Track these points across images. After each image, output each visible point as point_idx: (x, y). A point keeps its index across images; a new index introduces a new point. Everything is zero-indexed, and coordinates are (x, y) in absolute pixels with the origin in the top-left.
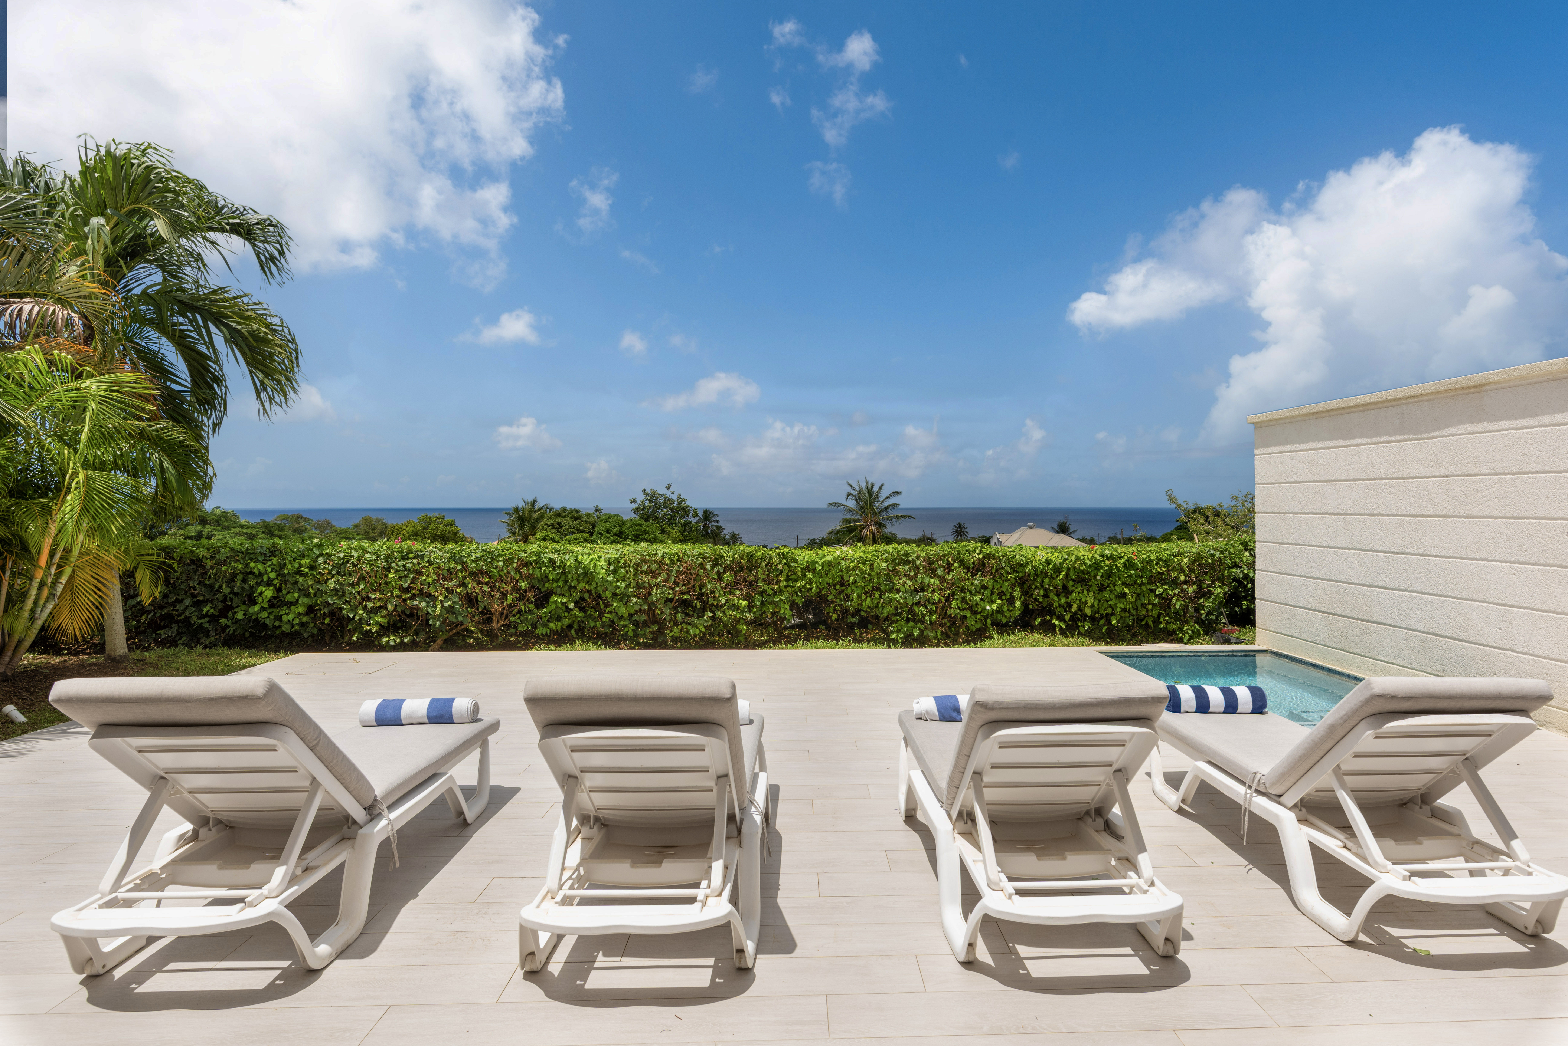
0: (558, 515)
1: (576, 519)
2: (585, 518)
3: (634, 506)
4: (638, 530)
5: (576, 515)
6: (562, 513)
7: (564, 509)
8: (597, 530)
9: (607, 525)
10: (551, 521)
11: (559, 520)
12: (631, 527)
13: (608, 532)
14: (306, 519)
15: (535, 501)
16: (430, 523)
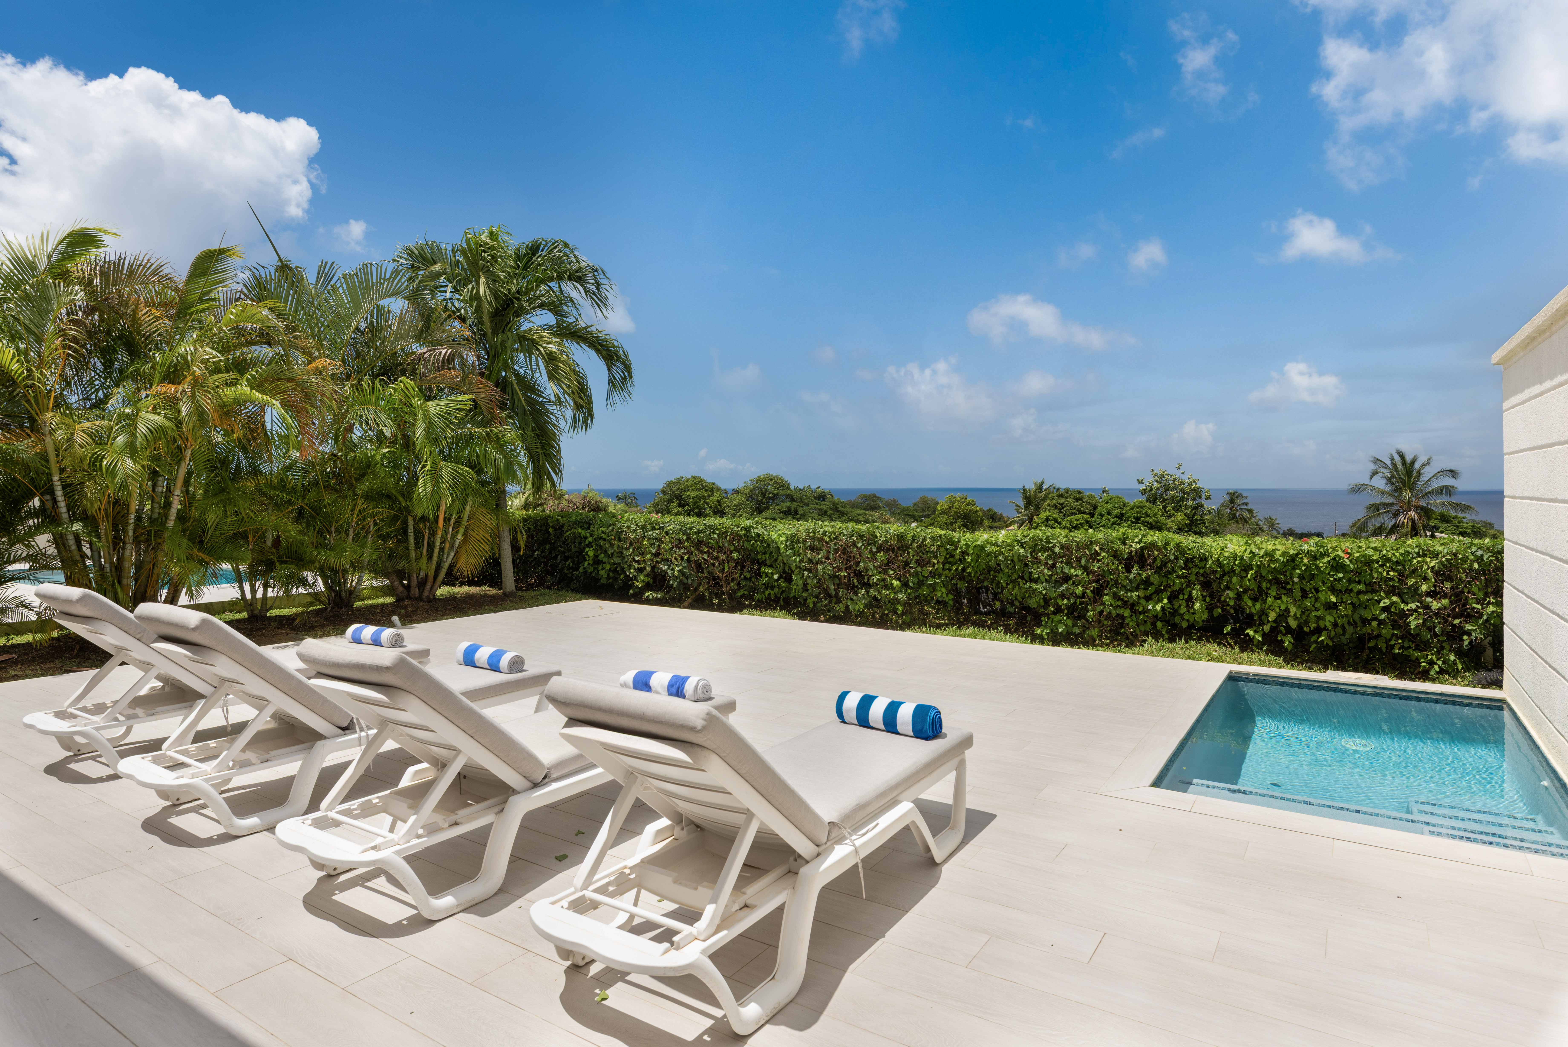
0: (1061, 496)
1: (1077, 500)
2: (1086, 499)
3: (1142, 487)
4: (1138, 513)
5: (1078, 496)
6: (1064, 494)
7: (1067, 491)
8: (1098, 511)
9: (1108, 506)
10: (1054, 502)
11: (1062, 500)
12: (1132, 508)
13: (1109, 513)
14: (879, 498)
15: (1043, 483)
16: (954, 502)
